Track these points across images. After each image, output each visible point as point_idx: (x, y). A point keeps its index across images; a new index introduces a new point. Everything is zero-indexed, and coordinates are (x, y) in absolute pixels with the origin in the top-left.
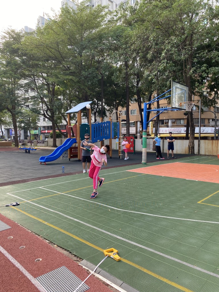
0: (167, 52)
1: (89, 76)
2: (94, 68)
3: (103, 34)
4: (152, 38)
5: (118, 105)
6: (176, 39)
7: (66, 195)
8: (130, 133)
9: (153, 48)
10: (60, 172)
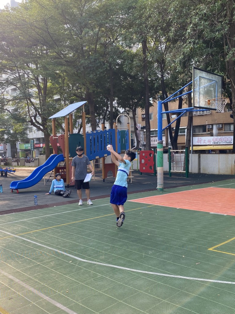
0: (194, 27)
1: (91, 65)
2: (98, 54)
3: (109, 5)
4: (172, 9)
5: (137, 105)
6: (206, 8)
7: (21, 238)
8: (152, 146)
9: (175, 23)
10: (32, 204)
